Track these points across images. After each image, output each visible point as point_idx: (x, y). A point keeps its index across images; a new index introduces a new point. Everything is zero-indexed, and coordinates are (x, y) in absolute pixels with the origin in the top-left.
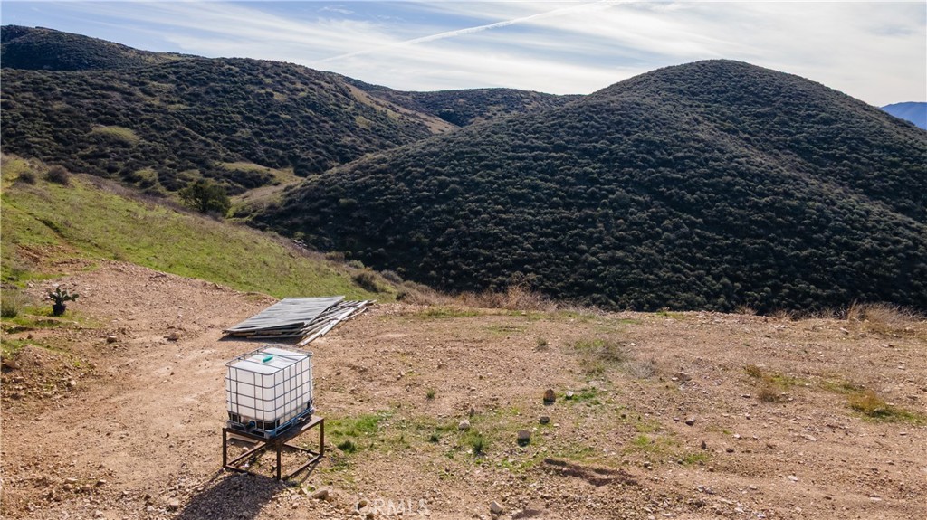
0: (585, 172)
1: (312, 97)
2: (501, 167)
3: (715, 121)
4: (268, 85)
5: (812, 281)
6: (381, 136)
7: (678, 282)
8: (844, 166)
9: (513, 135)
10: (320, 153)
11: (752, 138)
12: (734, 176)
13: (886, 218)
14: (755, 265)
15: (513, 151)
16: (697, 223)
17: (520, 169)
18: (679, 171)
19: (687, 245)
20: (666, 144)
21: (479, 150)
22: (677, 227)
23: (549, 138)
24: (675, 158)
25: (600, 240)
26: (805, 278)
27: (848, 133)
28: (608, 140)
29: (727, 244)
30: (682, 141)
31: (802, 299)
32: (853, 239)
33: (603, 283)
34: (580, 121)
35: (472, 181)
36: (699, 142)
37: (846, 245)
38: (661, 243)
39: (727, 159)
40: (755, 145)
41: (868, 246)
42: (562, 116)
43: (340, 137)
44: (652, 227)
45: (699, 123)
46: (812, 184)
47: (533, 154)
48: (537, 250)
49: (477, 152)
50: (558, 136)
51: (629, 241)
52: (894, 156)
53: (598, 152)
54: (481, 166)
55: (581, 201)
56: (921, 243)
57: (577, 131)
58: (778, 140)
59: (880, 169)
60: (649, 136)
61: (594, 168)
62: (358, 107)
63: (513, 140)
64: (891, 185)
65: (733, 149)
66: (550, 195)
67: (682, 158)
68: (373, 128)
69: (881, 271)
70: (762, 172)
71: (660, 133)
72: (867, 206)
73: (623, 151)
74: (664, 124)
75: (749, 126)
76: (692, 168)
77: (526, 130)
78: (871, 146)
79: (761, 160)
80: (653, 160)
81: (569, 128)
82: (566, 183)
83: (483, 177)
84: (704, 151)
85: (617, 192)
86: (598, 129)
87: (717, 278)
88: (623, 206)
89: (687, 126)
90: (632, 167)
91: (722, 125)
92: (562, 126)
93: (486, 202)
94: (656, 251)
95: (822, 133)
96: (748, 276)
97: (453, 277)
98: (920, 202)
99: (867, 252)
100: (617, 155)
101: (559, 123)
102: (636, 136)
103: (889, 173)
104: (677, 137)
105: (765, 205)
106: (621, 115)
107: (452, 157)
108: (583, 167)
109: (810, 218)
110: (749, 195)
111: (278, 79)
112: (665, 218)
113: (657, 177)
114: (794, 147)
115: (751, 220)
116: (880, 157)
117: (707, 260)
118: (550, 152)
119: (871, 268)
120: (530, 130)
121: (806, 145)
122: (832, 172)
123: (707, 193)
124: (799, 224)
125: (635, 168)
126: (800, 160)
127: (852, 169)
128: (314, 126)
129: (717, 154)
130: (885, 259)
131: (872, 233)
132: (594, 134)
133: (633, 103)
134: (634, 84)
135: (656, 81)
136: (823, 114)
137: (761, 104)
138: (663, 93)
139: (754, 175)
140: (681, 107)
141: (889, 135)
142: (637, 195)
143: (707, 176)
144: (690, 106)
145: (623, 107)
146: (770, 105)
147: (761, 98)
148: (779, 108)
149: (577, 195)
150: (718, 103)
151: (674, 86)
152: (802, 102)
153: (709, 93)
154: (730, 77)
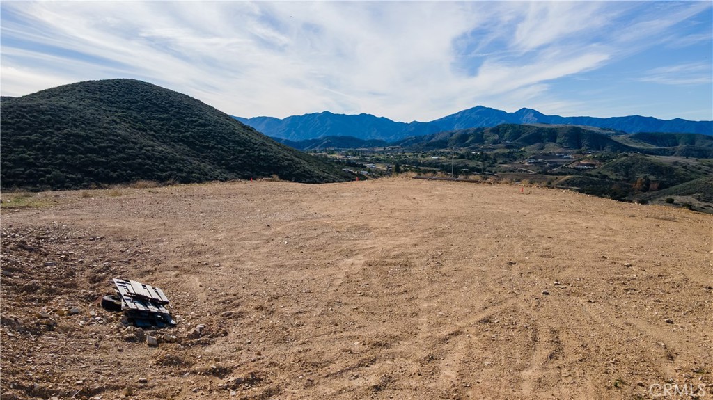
0: (21, 158)
3: (129, 122)
8: (214, 152)
11: (157, 135)
12: (144, 159)
18: (103, 156)
20: (91, 137)
24: (100, 148)
28: (40, 133)
30: (104, 135)
34: (12, 118)
36: (117, 136)
39: (139, 148)
40: (158, 139)
45: (117, 123)
46: (195, 163)
52: (241, 147)
53: (32, 143)
55: (20, 180)
57: (9, 126)
58: (174, 137)
59: (234, 155)
60: (77, 131)
61: (30, 155)
64: (240, 164)
65: (143, 141)
67: (104, 147)
70: (163, 156)
71: (86, 130)
74: (89, 123)
75: (155, 126)
76: (113, 154)
78: (228, 141)
79: (162, 148)
80: (82, 149)
84: (121, 143)
85: (53, 173)
86: (30, 125)
89: (107, 125)
90: (65, 154)
91: (135, 125)
95: (200, 132)
100: (50, 144)
102: (65, 131)
104: (100, 132)
106: (51, 115)
108: (18, 154)
110: (155, 171)
113: (86, 161)
114: (185, 141)
116: (233, 147)
121: (191, 140)
122: (207, 156)
123: (125, 170)
125: (67, 154)
126: (188, 149)
127: (219, 155)
132: (27, 129)
133: (61, 106)
134: (61, 92)
135: (80, 91)
136: (201, 121)
137: (161, 112)
138: (87, 100)
139: (157, 159)
140: (102, 112)
141: (237, 134)
142: (70, 173)
143: (125, 159)
144: (110, 111)
145: (51, 109)
146: (168, 113)
147: (161, 108)
148: (173, 115)
149: (16, 176)
150: (132, 109)
151: (96, 96)
152: (188, 112)
153: (124, 103)
154: (139, 93)
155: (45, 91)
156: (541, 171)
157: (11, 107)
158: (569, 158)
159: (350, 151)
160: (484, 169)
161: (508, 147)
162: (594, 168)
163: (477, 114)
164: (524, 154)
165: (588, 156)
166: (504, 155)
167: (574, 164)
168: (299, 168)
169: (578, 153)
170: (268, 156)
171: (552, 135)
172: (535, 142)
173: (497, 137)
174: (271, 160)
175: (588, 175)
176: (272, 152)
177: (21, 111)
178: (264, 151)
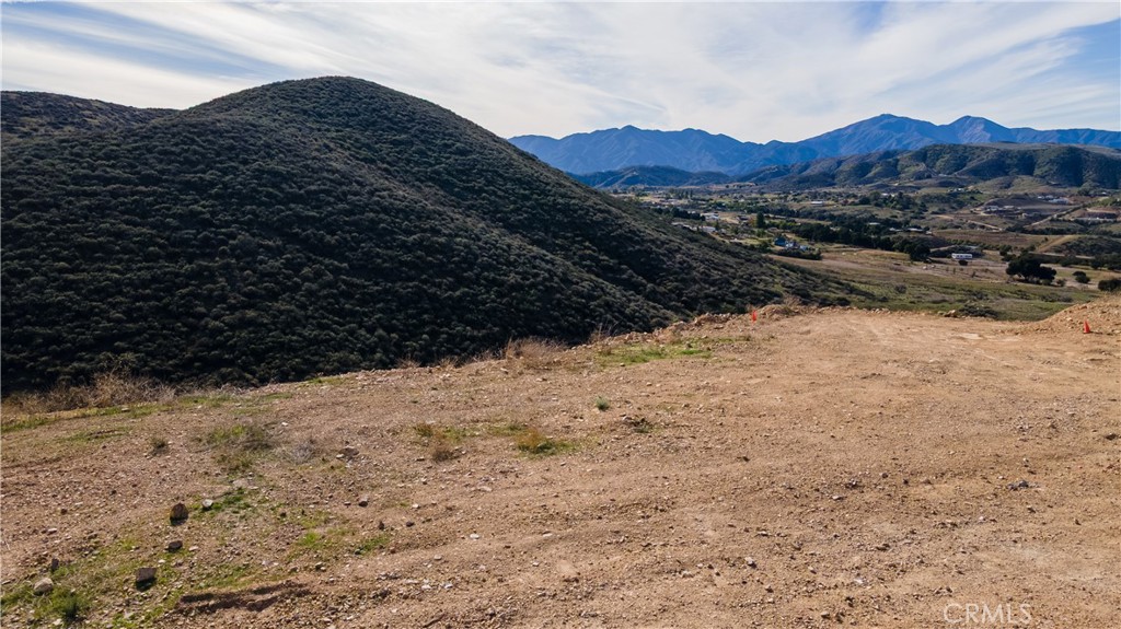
0: (191, 211)
2: (58, 207)
3: (349, 149)
5: (468, 323)
7: (327, 341)
8: (484, 199)
9: (72, 161)
11: (392, 169)
12: (377, 212)
13: (525, 252)
14: (410, 311)
15: (76, 184)
16: (340, 269)
17: (89, 208)
18: (313, 208)
19: (333, 296)
20: (294, 175)
21: (14, 181)
22: (318, 275)
23: (132, 166)
24: (308, 192)
25: (223, 299)
26: (461, 320)
28: (218, 169)
29: (377, 291)
30: (313, 171)
31: (460, 343)
32: (499, 275)
34: (176, 145)
36: (333, 173)
37: (493, 282)
38: (302, 296)
39: (368, 193)
40: (396, 177)
41: (512, 281)
42: (147, 137)
44: (288, 277)
45: (331, 150)
46: (457, 219)
47: (109, 188)
50: (146, 164)
51: (261, 297)
52: (525, 189)
53: (207, 186)
54: (21, 206)
55: (191, 250)
56: (555, 274)
57: (171, 158)
58: (419, 172)
60: (272, 165)
61: (204, 206)
63: (73, 168)
64: (525, 218)
65: (373, 180)
66: (143, 244)
67: (315, 192)
69: (526, 306)
70: (407, 206)
71: (286, 162)
72: (508, 240)
73: (241, 184)
74: (290, 151)
75: (388, 154)
76: (329, 203)
77: (93, 155)
78: (505, 179)
79: (404, 193)
80: (282, 195)
81: (160, 153)
82: (167, 227)
83: (25, 222)
84: (341, 184)
85: (240, 237)
86: (203, 155)
87: (371, 330)
88: (247, 254)
89: (317, 154)
90: (255, 204)
91: (358, 153)
92: (150, 151)
94: (297, 306)
95: (460, 165)
96: (405, 325)
99: (513, 287)
100: (234, 188)
101: (146, 146)
102: (255, 166)
104: (307, 167)
105: (413, 244)
106: (233, 138)
108: (188, 205)
109: (458, 255)
110: (396, 233)
112: (302, 265)
113: (287, 216)
114: (435, 179)
115: (400, 261)
116: (513, 190)
117: (358, 311)
118: (136, 185)
119: (518, 304)
120: (100, 154)
121: (446, 177)
122: (474, 206)
123: (350, 232)
124: (449, 262)
125: (259, 205)
126: (442, 193)
127: (491, 203)
129: (356, 187)
131: (515, 267)
132: (199, 163)
133: (247, 123)
134: (246, 100)
135: (272, 98)
136: (458, 144)
137: (396, 130)
138: (284, 113)
139: (399, 211)
140: (308, 131)
141: (517, 167)
142: (264, 238)
143: (350, 213)
145: (233, 128)
146: (406, 133)
147: (395, 123)
148: (416, 136)
149: (184, 242)
150: (351, 126)
151: (297, 105)
152: (437, 129)
153: (338, 116)
154: (360, 99)
155: (223, 99)
156: (1011, 225)
157: (174, 126)
158: (1063, 203)
160: (907, 223)
161: (943, 184)
162: (1115, 222)
163: (883, 128)
164: (977, 196)
165: (1101, 199)
166: (940, 199)
167: (1076, 214)
168: (620, 226)
169: (1080, 193)
170: (569, 205)
171: (1027, 164)
172: (994, 176)
173: (922, 167)
175: (1105, 233)
177: (189, 132)
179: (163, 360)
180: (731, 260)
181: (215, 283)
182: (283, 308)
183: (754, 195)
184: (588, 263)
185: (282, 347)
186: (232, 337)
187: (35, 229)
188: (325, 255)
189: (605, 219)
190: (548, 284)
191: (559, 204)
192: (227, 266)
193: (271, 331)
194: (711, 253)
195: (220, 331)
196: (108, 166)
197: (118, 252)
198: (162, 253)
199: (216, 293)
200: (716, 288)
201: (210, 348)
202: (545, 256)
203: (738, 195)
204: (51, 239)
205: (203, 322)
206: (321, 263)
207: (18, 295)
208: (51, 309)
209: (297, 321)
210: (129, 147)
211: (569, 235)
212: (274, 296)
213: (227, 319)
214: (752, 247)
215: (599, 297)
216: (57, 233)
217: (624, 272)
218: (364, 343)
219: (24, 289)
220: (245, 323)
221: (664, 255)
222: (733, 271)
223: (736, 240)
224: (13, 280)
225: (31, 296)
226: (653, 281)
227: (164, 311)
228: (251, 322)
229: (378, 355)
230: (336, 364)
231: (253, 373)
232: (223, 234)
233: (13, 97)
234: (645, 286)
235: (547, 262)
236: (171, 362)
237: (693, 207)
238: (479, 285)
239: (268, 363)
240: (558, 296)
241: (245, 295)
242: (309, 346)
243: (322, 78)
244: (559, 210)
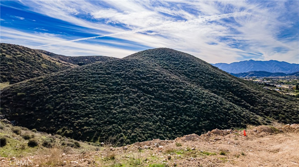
0: (116, 82)
1: (23, 57)
4: (4, 52)
5: (188, 115)
6: (51, 70)
7: (144, 118)
8: (198, 79)
9: (93, 69)
10: (23, 77)
11: (172, 71)
12: (165, 82)
13: (208, 95)
14: (170, 111)
15: (92, 75)
16: (152, 98)
17: (93, 81)
18: (147, 81)
19: (148, 105)
20: (144, 72)
22: (145, 99)
23: (105, 70)
24: (147, 77)
25: (118, 105)
26: (185, 114)
27: (199, 70)
28: (125, 71)
29: (161, 104)
30: (150, 71)
31: (184, 121)
32: (199, 101)
33: (117, 120)
34: (117, 65)
35: (75, 85)
36: (155, 72)
37: (197, 103)
38: (140, 105)
39: (163, 77)
40: (173, 73)
41: (203, 103)
42: (111, 63)
43: (33, 71)
44: (137, 100)
45: (156, 66)
46: (188, 85)
47: (99, 76)
48: (95, 109)
49: (78, 75)
50: (109, 70)
51: (128, 105)
52: (211, 76)
53: (121, 75)
54: (79, 80)
55: (114, 91)
56: (218, 102)
57: (115, 68)
58: (180, 72)
59: (208, 80)
60: (139, 70)
61: (119, 80)
62: (43, 61)
63: (92, 71)
64: (211, 85)
65: (166, 74)
66: (103, 90)
67: (149, 77)
68: (48, 68)
69: (207, 111)
70: (174, 81)
71: (142, 69)
72: (203, 91)
73: (130, 74)
74: (144, 66)
75: (172, 67)
76: (152, 80)
77: (98, 68)
78: (206, 74)
79: (174, 77)
80: (140, 77)
81: (113, 67)
82: (109, 85)
84: (156, 75)
85: (127, 88)
86: (122, 67)
87: (157, 116)
88: (128, 92)
89: (152, 67)
91: (164, 67)
92: (110, 67)
93: (78, 93)
94: (138, 108)
95: (192, 70)
96: (168, 115)
97: (60, 121)
98: (218, 90)
99: (203, 105)
100: (128, 76)
101: (110, 65)
102: (135, 70)
103: (210, 81)
104: (148, 70)
105: (174, 91)
106: (131, 63)
107: (69, 77)
108: (116, 80)
109: (187, 95)
110: (169, 88)
111: (9, 50)
112: (141, 96)
113: (140, 83)
114: (185, 73)
115: (169, 96)
116: (208, 77)
117: (155, 110)
118: (105, 75)
119: (204, 110)
120: (99, 68)
121: (188, 73)
122: (195, 81)
123: (156, 88)
124: (184, 97)
125: (133, 80)
126: (186, 77)
127: (201, 80)
128: (22, 67)
129: (160, 75)
130: (208, 107)
131: (205, 99)
132: (121, 69)
133: (136, 59)
135: (145, 53)
136: (193, 64)
137: (175, 61)
138: (146, 57)
139: (171, 82)
140: (151, 61)
141: (210, 70)
142: (133, 89)
143: (156, 82)
144: (155, 61)
145: (132, 61)
146: (178, 61)
147: (176, 59)
148: (181, 62)
149: (113, 89)
150: (163, 60)
151: (150, 55)
152: (187, 60)
153: (160, 57)
159: (265, 78)
168: (242, 88)
170: (225, 81)
174: (227, 83)
176: (227, 79)
178: (223, 78)
179: (99, 121)
180: (283, 100)
181: (117, 100)
182: (133, 108)
183: (295, 80)
184: (230, 99)
185: (131, 119)
186: (118, 116)
187: (80, 85)
188: (148, 94)
189: (237, 85)
190: (215, 105)
191: (222, 81)
192: (122, 96)
193: (129, 114)
194: (276, 97)
195: (115, 114)
196: (100, 70)
197: (97, 92)
198: (107, 92)
199: (117, 103)
200: (277, 109)
201: (112, 118)
202: (215, 96)
203: (289, 80)
204: (83, 88)
205: (112, 111)
206: (147, 96)
207: (72, 102)
208: (77, 106)
209: (136, 112)
210: (106, 66)
211: (225, 90)
212: (132, 104)
213: (118, 110)
214: (294, 96)
215: (232, 110)
216: (84, 87)
217: (243, 102)
218: (154, 120)
219: (73, 100)
220: (122, 112)
221: (257, 97)
222: (284, 103)
223: (287, 93)
224: (72, 98)
225: (74, 102)
226: (253, 105)
227: (103, 108)
228: (124, 112)
229: (158, 124)
230: (145, 125)
231: (121, 126)
232: (123, 87)
233: (95, 57)
234: (250, 107)
235: (215, 98)
236: (101, 122)
237: (272, 83)
238: (192, 104)
239: (126, 124)
240: (218, 108)
241: (124, 104)
242: (138, 119)
243: (158, 48)
244: (222, 83)
